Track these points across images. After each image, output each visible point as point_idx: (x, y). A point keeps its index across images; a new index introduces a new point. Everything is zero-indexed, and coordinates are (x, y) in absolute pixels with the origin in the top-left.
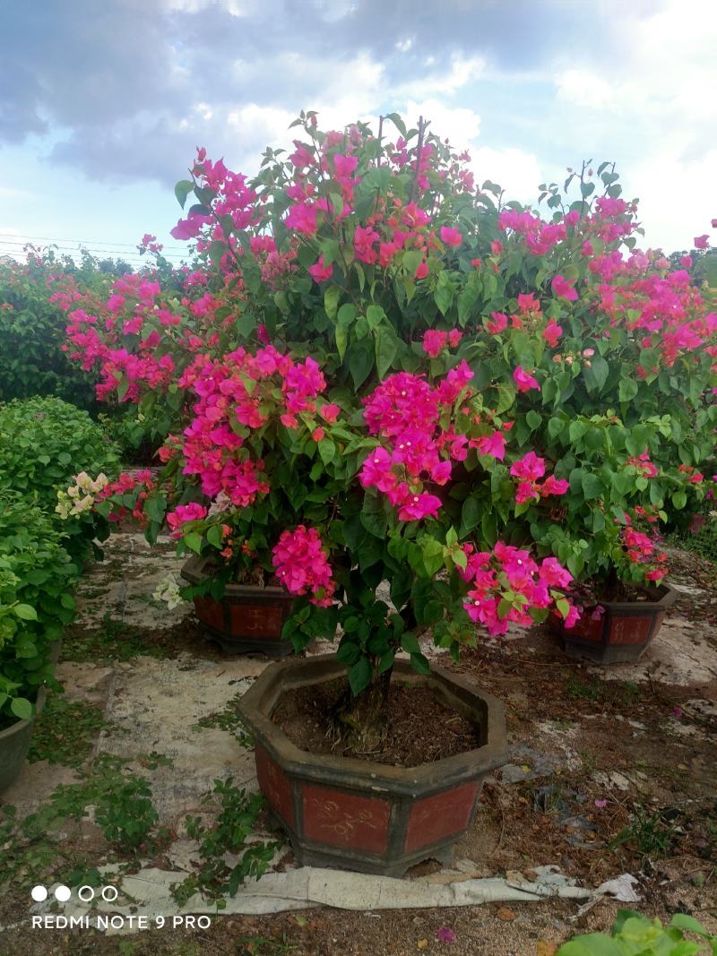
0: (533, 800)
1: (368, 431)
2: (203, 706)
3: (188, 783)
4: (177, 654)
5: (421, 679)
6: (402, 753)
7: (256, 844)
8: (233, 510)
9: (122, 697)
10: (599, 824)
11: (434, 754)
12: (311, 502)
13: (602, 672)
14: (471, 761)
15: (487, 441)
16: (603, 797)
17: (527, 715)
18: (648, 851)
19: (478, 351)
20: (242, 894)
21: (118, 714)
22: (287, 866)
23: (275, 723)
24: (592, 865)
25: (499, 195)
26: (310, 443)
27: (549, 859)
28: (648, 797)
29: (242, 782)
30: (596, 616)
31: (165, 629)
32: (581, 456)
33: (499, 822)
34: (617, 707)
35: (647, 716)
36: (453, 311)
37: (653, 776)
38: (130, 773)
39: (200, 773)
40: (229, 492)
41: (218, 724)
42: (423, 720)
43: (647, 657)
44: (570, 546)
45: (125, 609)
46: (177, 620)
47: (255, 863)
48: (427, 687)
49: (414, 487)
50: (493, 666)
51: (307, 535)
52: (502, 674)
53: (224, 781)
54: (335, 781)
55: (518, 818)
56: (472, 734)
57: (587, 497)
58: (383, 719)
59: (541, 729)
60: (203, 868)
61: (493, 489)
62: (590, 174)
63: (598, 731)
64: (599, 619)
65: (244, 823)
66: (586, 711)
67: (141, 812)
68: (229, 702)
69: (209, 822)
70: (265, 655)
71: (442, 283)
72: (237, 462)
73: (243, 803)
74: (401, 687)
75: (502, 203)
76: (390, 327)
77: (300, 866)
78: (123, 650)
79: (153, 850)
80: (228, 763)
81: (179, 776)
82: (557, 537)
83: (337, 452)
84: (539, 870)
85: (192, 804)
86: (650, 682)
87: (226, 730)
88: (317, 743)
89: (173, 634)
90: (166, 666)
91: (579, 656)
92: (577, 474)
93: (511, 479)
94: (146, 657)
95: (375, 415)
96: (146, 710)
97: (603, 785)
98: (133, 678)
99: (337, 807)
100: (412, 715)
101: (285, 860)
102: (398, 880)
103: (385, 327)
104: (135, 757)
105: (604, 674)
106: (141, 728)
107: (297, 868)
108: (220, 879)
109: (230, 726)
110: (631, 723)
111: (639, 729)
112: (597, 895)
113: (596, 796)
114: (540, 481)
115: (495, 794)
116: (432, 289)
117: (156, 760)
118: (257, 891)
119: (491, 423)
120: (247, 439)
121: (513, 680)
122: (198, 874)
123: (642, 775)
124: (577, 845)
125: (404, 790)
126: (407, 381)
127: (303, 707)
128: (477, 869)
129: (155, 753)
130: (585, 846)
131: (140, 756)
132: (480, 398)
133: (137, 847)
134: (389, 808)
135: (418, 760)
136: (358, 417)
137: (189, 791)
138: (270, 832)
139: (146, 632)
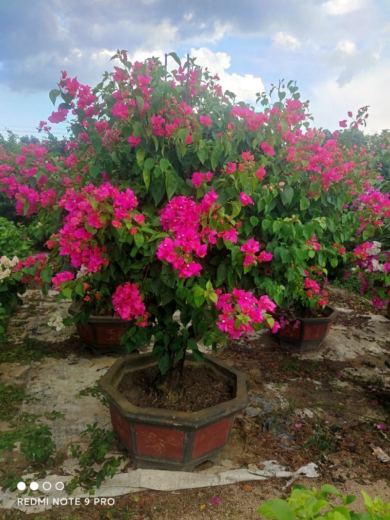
0: (263, 426)
1: (163, 229)
2: (82, 384)
3: (73, 427)
4: (67, 356)
5: (201, 364)
6: (191, 404)
7: (111, 458)
8: (90, 275)
9: (36, 381)
10: (297, 437)
11: (208, 404)
12: (133, 269)
13: (299, 355)
14: (228, 407)
15: (227, 233)
16: (300, 422)
17: (260, 380)
18: (323, 450)
19: (222, 184)
20: (104, 486)
21: (33, 391)
22: (129, 469)
23: (121, 392)
24: (294, 459)
25: (233, 98)
26: (130, 236)
27: (271, 457)
28: (323, 421)
29: (104, 424)
30: (296, 326)
31: (60, 342)
32: (281, 240)
33: (244, 438)
34: (307, 374)
35: (323, 378)
36: (208, 162)
37: (326, 410)
38: (40, 423)
39: (80, 421)
40: (87, 264)
41: (90, 394)
42: (202, 386)
43: (323, 346)
44: (275, 289)
45: (38, 332)
46: (67, 337)
47: (110, 468)
48: (205, 368)
49: (187, 259)
50: (242, 355)
51: (131, 288)
52: (247, 359)
53: (92, 425)
54: (153, 422)
55: (255, 436)
56: (229, 392)
57: (284, 262)
58: (180, 386)
59: (267, 387)
60: (81, 473)
61: (233, 259)
62: (283, 87)
63: (297, 387)
64: (298, 327)
65: (103, 447)
66: (291, 377)
67: (46, 445)
68: (96, 381)
69: (84, 447)
70: (117, 354)
71: (201, 146)
72: (90, 248)
73: (104, 436)
74: (190, 369)
75: (235, 102)
76: (173, 171)
77: (136, 469)
78: (37, 355)
79: (54, 465)
80: (96, 415)
81: (68, 423)
82: (268, 284)
83: (145, 240)
84: (266, 463)
85: (76, 439)
86: (324, 360)
87: (95, 396)
88: (144, 401)
89: (65, 345)
90: (61, 363)
91: (288, 348)
92: (278, 250)
93: (242, 253)
94: (50, 358)
95: (166, 220)
96: (50, 388)
97: (299, 416)
98: (42, 370)
99: (155, 436)
100: (196, 383)
101: (128, 466)
102: (190, 473)
103: (171, 171)
104: (43, 414)
105: (301, 357)
106: (46, 398)
107: (134, 470)
108: (91, 479)
109: (97, 394)
110: (314, 382)
111: (319, 385)
112: (296, 475)
113: (296, 422)
114: (257, 254)
115: (243, 424)
116: (196, 150)
117: (55, 415)
118: (112, 484)
119: (230, 223)
120: (95, 235)
121: (253, 362)
122: (79, 477)
123: (320, 409)
124: (286, 449)
125: (191, 425)
126: (183, 201)
127: (137, 382)
128: (233, 464)
129: (54, 411)
130: (290, 449)
131: (46, 413)
132: (223, 209)
133: (44, 464)
134: (183, 434)
135: (199, 408)
136: (157, 221)
137: (74, 431)
138: (119, 451)
139: (50, 344)
